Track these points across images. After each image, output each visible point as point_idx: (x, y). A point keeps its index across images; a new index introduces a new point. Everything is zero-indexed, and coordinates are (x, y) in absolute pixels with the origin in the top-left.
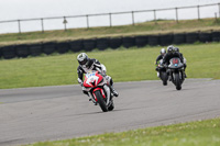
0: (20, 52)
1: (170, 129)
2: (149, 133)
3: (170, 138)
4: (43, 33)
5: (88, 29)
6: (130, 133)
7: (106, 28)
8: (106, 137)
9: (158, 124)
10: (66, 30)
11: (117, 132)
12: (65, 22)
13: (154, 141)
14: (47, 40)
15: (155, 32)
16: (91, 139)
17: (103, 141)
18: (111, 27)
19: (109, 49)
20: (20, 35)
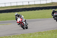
0: (17, 11)
1: (56, 31)
2: (50, 32)
3: (55, 33)
4: (23, 6)
5: (35, 5)
6: (45, 32)
7: (39, 4)
8: (39, 33)
9: (53, 30)
10: (29, 5)
11: (42, 32)
12: (29, 3)
13: (51, 34)
14: (24, 7)
15: (52, 6)
16: (35, 33)
17: (38, 34)
18: (40, 4)
19: (40, 10)
20: (17, 6)
